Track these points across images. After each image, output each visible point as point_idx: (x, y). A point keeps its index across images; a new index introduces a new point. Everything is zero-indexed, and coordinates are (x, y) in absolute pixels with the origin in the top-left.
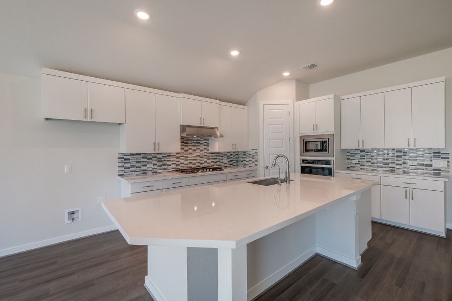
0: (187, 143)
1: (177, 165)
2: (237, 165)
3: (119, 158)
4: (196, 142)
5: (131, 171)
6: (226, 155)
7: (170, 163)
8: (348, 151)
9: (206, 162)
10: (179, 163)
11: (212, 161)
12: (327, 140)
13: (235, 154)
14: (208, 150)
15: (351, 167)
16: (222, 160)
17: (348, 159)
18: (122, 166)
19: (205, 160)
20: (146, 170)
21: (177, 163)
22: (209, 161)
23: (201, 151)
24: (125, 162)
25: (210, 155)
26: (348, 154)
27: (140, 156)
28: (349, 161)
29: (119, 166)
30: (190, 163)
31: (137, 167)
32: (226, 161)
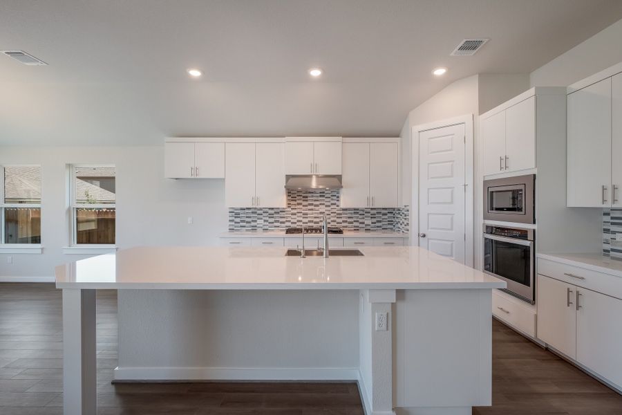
0: (307, 197)
1: (292, 223)
2: (391, 229)
3: (230, 212)
4: (319, 195)
5: (241, 227)
6: (369, 213)
7: (284, 220)
8: (606, 211)
9: (334, 221)
10: (295, 221)
11: (343, 221)
12: (522, 187)
13: (386, 212)
14: (338, 206)
15: (613, 250)
16: (361, 221)
17: (607, 231)
18: (232, 221)
19: (332, 219)
20: (256, 226)
21: (292, 221)
22: (340, 220)
23: (326, 206)
24: (235, 217)
25: (341, 212)
26: (607, 218)
27: (250, 211)
28: (608, 236)
29: (230, 221)
30: (310, 221)
31: (248, 222)
32: (368, 221)
